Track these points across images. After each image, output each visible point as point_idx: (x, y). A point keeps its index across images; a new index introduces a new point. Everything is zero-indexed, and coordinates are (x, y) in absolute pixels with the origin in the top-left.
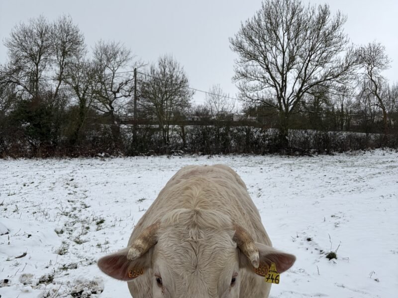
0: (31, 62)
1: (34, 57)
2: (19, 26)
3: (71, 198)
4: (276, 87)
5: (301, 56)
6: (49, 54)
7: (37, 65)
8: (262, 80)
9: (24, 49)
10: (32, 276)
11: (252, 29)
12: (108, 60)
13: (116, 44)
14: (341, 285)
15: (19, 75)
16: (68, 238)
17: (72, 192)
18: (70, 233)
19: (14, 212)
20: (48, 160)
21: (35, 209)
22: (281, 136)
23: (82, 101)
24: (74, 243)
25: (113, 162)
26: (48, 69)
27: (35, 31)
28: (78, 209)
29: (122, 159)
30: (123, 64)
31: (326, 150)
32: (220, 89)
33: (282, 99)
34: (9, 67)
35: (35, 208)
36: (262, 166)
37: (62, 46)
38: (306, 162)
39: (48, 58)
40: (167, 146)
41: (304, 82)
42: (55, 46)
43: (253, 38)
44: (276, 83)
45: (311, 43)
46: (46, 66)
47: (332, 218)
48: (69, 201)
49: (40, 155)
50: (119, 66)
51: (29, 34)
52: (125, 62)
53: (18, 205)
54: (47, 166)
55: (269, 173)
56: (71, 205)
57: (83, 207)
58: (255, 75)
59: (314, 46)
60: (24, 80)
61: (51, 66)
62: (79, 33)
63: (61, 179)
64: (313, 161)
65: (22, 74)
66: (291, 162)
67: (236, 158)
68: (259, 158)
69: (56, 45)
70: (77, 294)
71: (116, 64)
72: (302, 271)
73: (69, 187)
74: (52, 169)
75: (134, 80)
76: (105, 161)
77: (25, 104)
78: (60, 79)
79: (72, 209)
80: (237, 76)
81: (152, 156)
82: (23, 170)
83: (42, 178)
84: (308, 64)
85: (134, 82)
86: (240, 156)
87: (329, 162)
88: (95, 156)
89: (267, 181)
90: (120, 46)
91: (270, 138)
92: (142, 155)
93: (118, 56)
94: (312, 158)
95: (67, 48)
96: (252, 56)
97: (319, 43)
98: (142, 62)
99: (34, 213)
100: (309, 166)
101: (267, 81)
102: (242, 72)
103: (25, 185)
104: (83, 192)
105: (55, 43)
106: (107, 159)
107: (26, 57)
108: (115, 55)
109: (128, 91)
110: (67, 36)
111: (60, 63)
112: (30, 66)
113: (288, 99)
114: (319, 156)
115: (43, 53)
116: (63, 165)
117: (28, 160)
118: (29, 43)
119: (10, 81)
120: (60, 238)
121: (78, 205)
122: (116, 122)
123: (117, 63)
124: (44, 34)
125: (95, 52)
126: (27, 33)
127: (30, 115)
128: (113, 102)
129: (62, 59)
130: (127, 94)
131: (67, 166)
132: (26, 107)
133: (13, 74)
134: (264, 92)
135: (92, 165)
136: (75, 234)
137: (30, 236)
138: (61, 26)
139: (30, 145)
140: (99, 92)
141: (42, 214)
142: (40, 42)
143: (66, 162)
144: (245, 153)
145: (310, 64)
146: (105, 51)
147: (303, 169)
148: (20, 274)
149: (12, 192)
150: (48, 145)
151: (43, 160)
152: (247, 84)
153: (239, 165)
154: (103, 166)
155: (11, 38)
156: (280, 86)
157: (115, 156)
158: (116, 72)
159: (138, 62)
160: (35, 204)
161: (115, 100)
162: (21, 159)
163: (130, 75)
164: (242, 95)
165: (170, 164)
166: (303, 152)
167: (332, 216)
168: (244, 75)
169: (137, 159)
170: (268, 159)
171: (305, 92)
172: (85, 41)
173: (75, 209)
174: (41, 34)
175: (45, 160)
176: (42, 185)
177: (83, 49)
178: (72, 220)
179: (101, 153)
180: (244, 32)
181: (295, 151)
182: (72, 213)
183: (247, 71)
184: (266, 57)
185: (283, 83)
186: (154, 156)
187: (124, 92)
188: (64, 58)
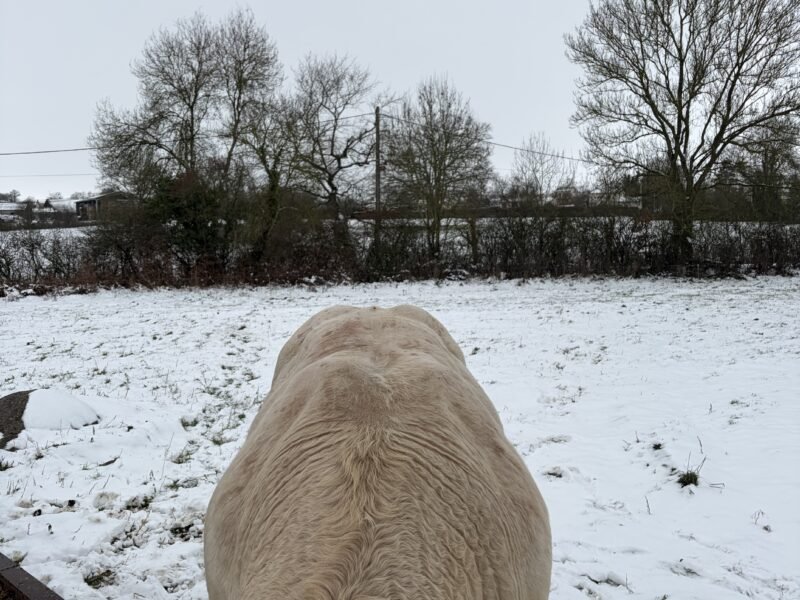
0: (181, 104)
1: (186, 94)
2: (158, 34)
3: (230, 361)
4: (664, 133)
5: (719, 67)
6: (214, 86)
7: (191, 108)
8: (635, 120)
9: (168, 79)
10: (117, 496)
11: (614, 14)
12: (326, 93)
13: (339, 60)
14: (688, 535)
15: (160, 129)
16: (203, 434)
17: (235, 351)
18: (208, 426)
19: (122, 386)
20: (211, 290)
21: (159, 382)
22: (675, 238)
23: (273, 175)
24: (211, 443)
25: (331, 294)
26: (211, 115)
27: (187, 43)
28: (235, 382)
29: (349, 287)
30: (354, 100)
31: (775, 265)
32: (544, 142)
33: (679, 158)
34: (141, 115)
35: (159, 380)
36: (627, 301)
37: (236, 69)
38: (727, 291)
39: (212, 93)
40: (435, 261)
41: (726, 121)
42: (224, 71)
43: (615, 32)
44: (666, 126)
45: (743, 39)
46: (209, 110)
47: (732, 406)
48: (223, 368)
49: (197, 282)
50: (347, 103)
51: (176, 51)
52: (358, 96)
53: (130, 374)
54: (208, 301)
55: (637, 314)
56: (226, 374)
57: (247, 377)
58: (618, 111)
59: (748, 43)
60: (169, 138)
61: (217, 109)
62: (268, 42)
63: (223, 328)
64: (743, 289)
65: (165, 126)
66: (693, 292)
67: (577, 284)
68: (628, 283)
69: (224, 68)
70: (181, 530)
71: (341, 100)
72: (619, 505)
73: (234, 341)
74: (214, 307)
75: (375, 130)
76: (316, 291)
77: (167, 185)
78: (234, 133)
79: (226, 383)
80: (581, 114)
81: (406, 281)
82: (163, 309)
83: (190, 324)
84: (734, 83)
85: (375, 135)
86: (587, 280)
87: (779, 290)
88: (299, 283)
89: (626, 330)
90: (347, 64)
91: (651, 241)
92: (388, 281)
93: (345, 85)
94: (743, 282)
95: (246, 73)
96: (612, 71)
97: (760, 36)
98: (390, 94)
99: (154, 389)
100: (731, 300)
101: (646, 121)
102: (591, 104)
103: (155, 338)
104: (255, 351)
105: (222, 65)
106: (319, 289)
107: (171, 94)
108: (337, 82)
109: (363, 154)
110: (245, 50)
111: (234, 104)
112: (179, 111)
113: (692, 159)
114: (759, 277)
115: (201, 86)
116: (237, 301)
117: (175, 292)
118: (176, 67)
119: (144, 142)
120: (188, 434)
121: (238, 375)
122: (341, 217)
123: (342, 97)
124: (204, 48)
125: (300, 78)
126: (172, 48)
127: (176, 205)
128: (336, 176)
129: (237, 95)
130: (363, 159)
131: (244, 302)
132: (169, 191)
133: (149, 127)
134: (640, 144)
135: (290, 301)
136: (216, 427)
137: (130, 428)
138: (234, 30)
139: (178, 262)
140: (308, 158)
141: (168, 389)
142: (195, 63)
143: (243, 295)
144: (598, 274)
145: (738, 82)
146: (318, 75)
147: (714, 306)
148: (96, 492)
149: (127, 351)
150: (212, 263)
151: (201, 291)
152: (603, 129)
153: (581, 298)
154: (311, 302)
155: (143, 59)
156: (674, 132)
157: (335, 281)
158: (341, 116)
159: (383, 95)
160: (161, 373)
161: (340, 172)
162: (161, 289)
163: (369, 121)
164: (594, 152)
165: (439, 297)
166: (723, 269)
167: (732, 403)
168: (596, 112)
169: (376, 287)
170: (646, 285)
171: (729, 142)
172: (279, 57)
173: (230, 381)
174: (198, 49)
175: (205, 291)
176: (187, 337)
177: (277, 73)
178: (219, 401)
179: (310, 278)
180: (596, 20)
181: (706, 268)
182: (223, 389)
183: (601, 103)
184: (644, 71)
185: (679, 125)
186: (411, 281)
187: (356, 154)
188: (240, 93)
